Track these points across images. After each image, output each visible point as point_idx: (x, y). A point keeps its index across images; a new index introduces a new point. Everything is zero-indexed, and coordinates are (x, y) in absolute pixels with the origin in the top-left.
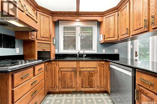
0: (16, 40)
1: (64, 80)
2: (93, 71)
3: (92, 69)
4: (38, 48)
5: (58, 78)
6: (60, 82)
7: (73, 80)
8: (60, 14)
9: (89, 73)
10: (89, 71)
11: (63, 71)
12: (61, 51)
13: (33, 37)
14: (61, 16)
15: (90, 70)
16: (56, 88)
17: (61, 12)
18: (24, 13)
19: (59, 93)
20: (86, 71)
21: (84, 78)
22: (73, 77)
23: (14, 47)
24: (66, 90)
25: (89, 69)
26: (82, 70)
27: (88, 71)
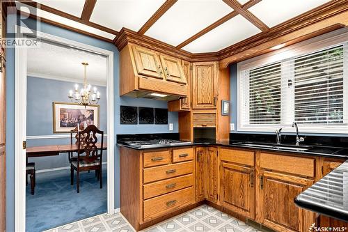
0: (169, 113)
1: (229, 187)
2: (299, 185)
3: (295, 179)
4: (195, 123)
5: (219, 180)
6: (222, 188)
7: (246, 193)
8: (230, 51)
9: (287, 187)
10: (288, 182)
11: (227, 168)
12: (242, 127)
13: (185, 106)
14: (233, 54)
15: (290, 180)
16: (215, 196)
17: (231, 47)
18: (164, 80)
19: (224, 210)
20: (280, 180)
21: (272, 196)
22: (246, 187)
23: (167, 123)
24: (233, 209)
25: (286, 177)
26: (266, 174)
27: (284, 181)
